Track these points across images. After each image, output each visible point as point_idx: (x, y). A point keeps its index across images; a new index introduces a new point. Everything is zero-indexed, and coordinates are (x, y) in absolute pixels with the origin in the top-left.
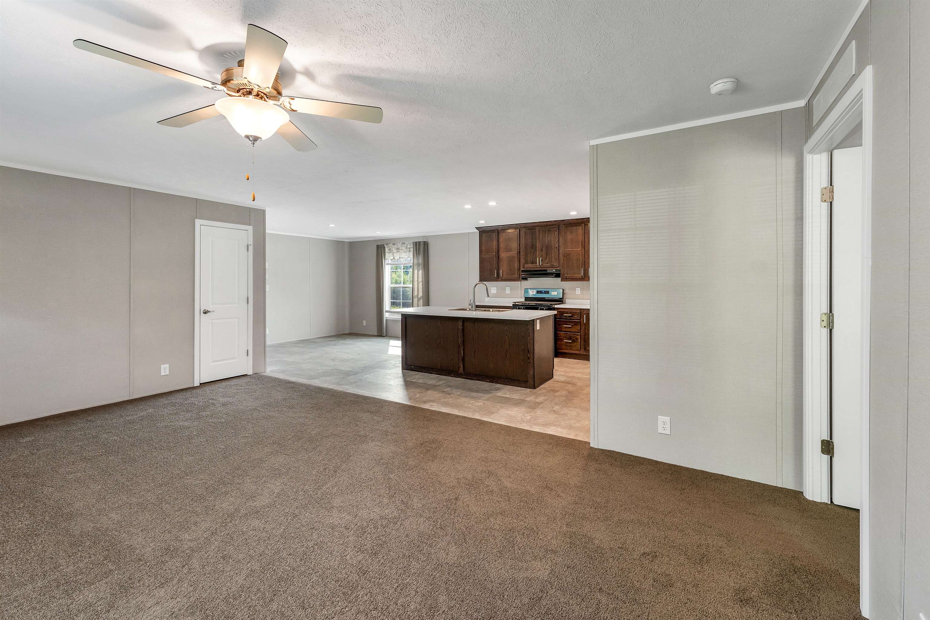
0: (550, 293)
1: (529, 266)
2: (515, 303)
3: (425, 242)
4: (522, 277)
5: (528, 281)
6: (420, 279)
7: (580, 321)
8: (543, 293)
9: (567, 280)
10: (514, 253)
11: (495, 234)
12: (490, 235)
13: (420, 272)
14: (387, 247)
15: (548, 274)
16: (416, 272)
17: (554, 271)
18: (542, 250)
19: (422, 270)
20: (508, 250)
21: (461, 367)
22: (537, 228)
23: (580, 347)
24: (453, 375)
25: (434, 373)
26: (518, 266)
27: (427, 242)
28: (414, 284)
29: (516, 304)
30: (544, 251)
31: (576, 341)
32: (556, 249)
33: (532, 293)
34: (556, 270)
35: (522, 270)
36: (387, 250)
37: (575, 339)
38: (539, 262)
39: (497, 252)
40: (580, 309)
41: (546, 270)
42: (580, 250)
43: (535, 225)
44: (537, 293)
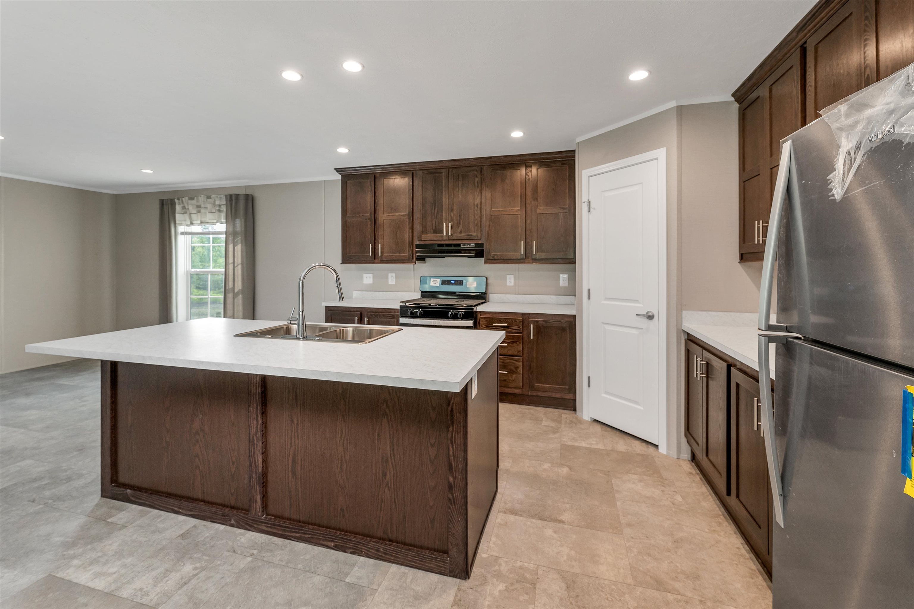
0: (464, 284)
1: (430, 237)
2: (405, 302)
3: (248, 195)
4: (418, 256)
5: (425, 263)
6: (238, 260)
7: (522, 336)
8: (453, 284)
9: (495, 261)
10: (404, 213)
11: (369, 180)
12: (360, 182)
13: (239, 248)
14: (179, 204)
15: (462, 252)
16: (231, 247)
17: (473, 245)
18: (452, 210)
19: (242, 243)
20: (393, 209)
21: (256, 501)
22: (443, 170)
23: (523, 382)
24: (236, 521)
25: (184, 512)
26: (409, 238)
27: (252, 196)
28: (227, 267)
29: (407, 304)
30: (455, 211)
31: (515, 372)
32: (476, 208)
33: (434, 284)
34: (476, 244)
35: (416, 245)
36: (178, 208)
37: (512, 368)
38: (447, 229)
39: (373, 213)
40: (523, 314)
41: (459, 245)
42: (518, 210)
43: (440, 165)
44: (442, 285)
